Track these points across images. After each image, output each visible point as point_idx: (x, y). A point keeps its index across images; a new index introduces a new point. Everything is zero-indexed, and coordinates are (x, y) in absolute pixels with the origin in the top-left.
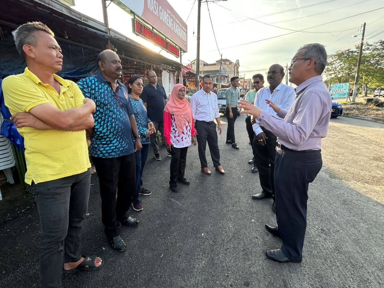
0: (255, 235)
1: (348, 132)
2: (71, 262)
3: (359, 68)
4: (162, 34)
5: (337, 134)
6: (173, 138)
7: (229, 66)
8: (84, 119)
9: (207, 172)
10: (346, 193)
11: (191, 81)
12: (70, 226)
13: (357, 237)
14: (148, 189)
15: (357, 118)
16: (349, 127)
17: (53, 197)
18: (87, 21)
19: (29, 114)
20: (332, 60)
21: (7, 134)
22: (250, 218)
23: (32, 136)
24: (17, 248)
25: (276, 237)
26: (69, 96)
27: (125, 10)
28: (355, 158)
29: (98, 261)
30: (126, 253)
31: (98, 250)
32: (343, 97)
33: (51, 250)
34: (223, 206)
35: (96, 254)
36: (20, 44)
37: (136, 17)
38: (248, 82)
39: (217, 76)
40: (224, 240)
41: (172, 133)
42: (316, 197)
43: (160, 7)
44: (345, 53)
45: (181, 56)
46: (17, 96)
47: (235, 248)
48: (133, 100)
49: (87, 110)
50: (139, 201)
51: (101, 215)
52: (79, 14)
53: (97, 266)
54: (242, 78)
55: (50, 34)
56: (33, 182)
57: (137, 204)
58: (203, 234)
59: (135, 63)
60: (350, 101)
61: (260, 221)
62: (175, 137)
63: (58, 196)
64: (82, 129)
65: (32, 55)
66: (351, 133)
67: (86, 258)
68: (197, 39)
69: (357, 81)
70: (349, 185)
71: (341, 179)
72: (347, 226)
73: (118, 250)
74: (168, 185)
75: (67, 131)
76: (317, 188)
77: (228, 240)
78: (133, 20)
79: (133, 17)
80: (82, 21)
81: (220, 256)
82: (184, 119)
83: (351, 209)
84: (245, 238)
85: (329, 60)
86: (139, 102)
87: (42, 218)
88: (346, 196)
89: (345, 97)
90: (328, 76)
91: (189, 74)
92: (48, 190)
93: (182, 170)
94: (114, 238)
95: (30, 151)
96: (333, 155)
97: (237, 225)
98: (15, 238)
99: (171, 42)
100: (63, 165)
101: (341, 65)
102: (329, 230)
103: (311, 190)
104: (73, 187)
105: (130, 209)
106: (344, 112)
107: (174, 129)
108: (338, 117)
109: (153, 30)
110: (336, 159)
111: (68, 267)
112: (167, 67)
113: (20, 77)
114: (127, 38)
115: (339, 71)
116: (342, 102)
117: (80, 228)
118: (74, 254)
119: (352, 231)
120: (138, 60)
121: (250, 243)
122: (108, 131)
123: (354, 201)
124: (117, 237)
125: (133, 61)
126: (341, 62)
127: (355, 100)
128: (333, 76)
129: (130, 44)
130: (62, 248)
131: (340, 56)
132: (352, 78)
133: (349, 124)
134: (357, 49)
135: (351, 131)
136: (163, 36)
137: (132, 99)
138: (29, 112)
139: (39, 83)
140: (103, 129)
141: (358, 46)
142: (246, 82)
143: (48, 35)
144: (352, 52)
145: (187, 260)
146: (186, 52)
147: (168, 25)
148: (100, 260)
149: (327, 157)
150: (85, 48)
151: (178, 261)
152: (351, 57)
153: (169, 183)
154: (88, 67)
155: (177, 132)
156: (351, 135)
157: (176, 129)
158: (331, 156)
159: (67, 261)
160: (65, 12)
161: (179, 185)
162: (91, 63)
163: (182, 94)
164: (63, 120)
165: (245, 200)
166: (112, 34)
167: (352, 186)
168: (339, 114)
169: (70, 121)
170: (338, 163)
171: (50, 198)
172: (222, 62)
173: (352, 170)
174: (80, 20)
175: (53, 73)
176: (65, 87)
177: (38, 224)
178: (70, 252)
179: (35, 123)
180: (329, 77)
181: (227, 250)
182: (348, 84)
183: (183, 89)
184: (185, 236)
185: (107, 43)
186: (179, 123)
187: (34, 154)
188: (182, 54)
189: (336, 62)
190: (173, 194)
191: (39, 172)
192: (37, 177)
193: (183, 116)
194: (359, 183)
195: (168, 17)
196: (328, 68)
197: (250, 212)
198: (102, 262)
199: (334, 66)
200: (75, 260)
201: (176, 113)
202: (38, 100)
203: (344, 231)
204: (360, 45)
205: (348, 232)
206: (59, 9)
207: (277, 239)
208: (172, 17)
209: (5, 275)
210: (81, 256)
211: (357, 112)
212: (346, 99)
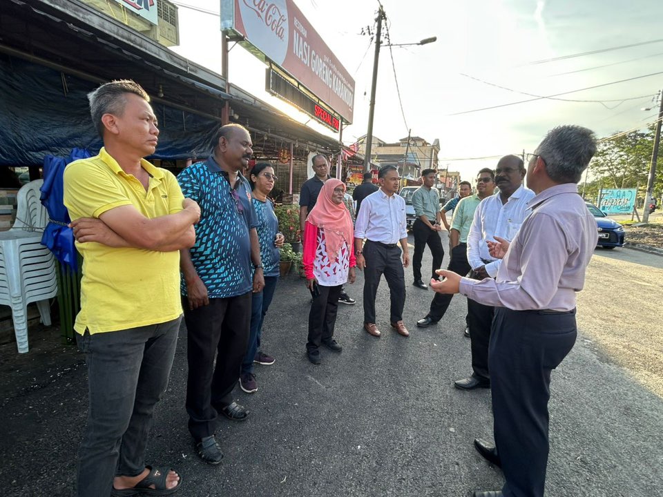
0: (453, 457)
1: (635, 277)
2: (126, 475)
3: (654, 165)
4: (312, 93)
5: (614, 280)
6: (319, 268)
7: (421, 148)
8: (182, 232)
9: (373, 331)
10: (630, 394)
11: (356, 172)
12: (136, 412)
13: (651, 482)
14: (269, 355)
15: (652, 253)
16: (637, 268)
17: (115, 359)
18: (196, 72)
19: (97, 221)
20: (605, 148)
21: (51, 244)
22: (446, 424)
23: (97, 256)
24: (41, 440)
25: (494, 465)
26: (161, 195)
27: (257, 56)
28: (649, 326)
29: (173, 479)
30: (222, 470)
31: (175, 458)
32: (626, 212)
33: (99, 451)
34: (400, 397)
35: (170, 465)
36: (97, 112)
37: (273, 67)
38: (453, 177)
39: (401, 165)
40: (396, 462)
41: (318, 259)
42: (572, 396)
43: (313, 52)
44: (629, 137)
45: (342, 130)
46: (85, 192)
47: (416, 479)
48: (257, 202)
49: (187, 218)
50: (252, 375)
51: (185, 394)
52: (185, 61)
53: (170, 488)
54: (444, 170)
55: (144, 98)
56: (87, 331)
57: (248, 380)
58: (359, 447)
59: (266, 138)
60: (637, 221)
61: (464, 431)
62: (322, 267)
63: (122, 359)
64: (175, 250)
65: (114, 130)
66: (640, 279)
67: (153, 470)
68: (370, 103)
69: (652, 185)
70: (636, 377)
71: (621, 365)
72: (631, 459)
73: (209, 461)
74: (304, 349)
75: (151, 251)
76: (575, 378)
77: (404, 462)
78: (268, 72)
79: (268, 67)
80: (189, 72)
81: (388, 492)
82: (341, 237)
83: (640, 426)
84: (435, 462)
85: (600, 148)
86: (265, 206)
87: (93, 394)
88: (631, 398)
89: (628, 212)
90: (598, 174)
91: (353, 160)
92: (110, 346)
93: (329, 325)
94: (204, 439)
95: (90, 279)
96: (606, 318)
97: (423, 436)
98: (41, 422)
99: (326, 107)
100: (139, 307)
101: (621, 156)
102: (595, 462)
103: (563, 381)
104: (148, 345)
105: (236, 387)
106: (626, 239)
107: (321, 254)
108: (616, 248)
109: (298, 88)
110: (611, 327)
111: (120, 484)
112: (317, 147)
113: (91, 162)
114: (255, 99)
115: (619, 167)
116: (624, 222)
117: (151, 416)
118: (134, 462)
119: (640, 468)
120: (270, 135)
121: (444, 472)
122: (214, 253)
123: (645, 411)
124: (209, 437)
125: (263, 136)
126: (622, 151)
127: (647, 218)
128: (607, 174)
129: (259, 108)
130: (117, 450)
131: (620, 141)
132: (642, 180)
133: (636, 261)
134: (651, 131)
135: (639, 275)
136: (314, 98)
137: (256, 200)
138: (99, 219)
139: (120, 173)
140: (206, 249)
141: (653, 126)
142: (450, 177)
143: (140, 99)
144: (642, 135)
145: (327, 493)
146: (350, 124)
147: (324, 80)
148: (176, 477)
149: (594, 320)
150: (187, 113)
151: (311, 494)
152: (640, 144)
153: (305, 346)
154: (190, 142)
155: (326, 259)
156: (640, 283)
157: (325, 254)
158: (601, 319)
159: (121, 473)
160: (164, 57)
161: (323, 351)
162: (195, 135)
163: (339, 196)
164: (149, 233)
165: (439, 391)
166: (233, 91)
167: (642, 381)
168: (618, 244)
169: (160, 236)
170: (615, 334)
171: (110, 361)
172: (410, 141)
173: (642, 349)
174: (186, 70)
175: (141, 157)
176: (156, 180)
177: (81, 399)
178: (128, 458)
179: (104, 236)
180: (600, 176)
181: (401, 482)
182: (634, 191)
183: (341, 188)
184: (328, 447)
185: (224, 106)
186: (331, 243)
187: (96, 285)
188: (344, 126)
189: (613, 152)
190: (311, 367)
191: (99, 315)
192: (96, 322)
193: (338, 232)
194: (656, 375)
195: (325, 68)
196: (597, 161)
197: (447, 412)
198: (179, 482)
199: (608, 157)
200: (134, 473)
201: (327, 227)
202: (116, 200)
203: (625, 467)
204: (656, 124)
205: (633, 470)
206: (155, 54)
207: (494, 470)
208: (330, 68)
209: (15, 486)
210: (144, 466)
211: (651, 241)
212: (631, 216)
